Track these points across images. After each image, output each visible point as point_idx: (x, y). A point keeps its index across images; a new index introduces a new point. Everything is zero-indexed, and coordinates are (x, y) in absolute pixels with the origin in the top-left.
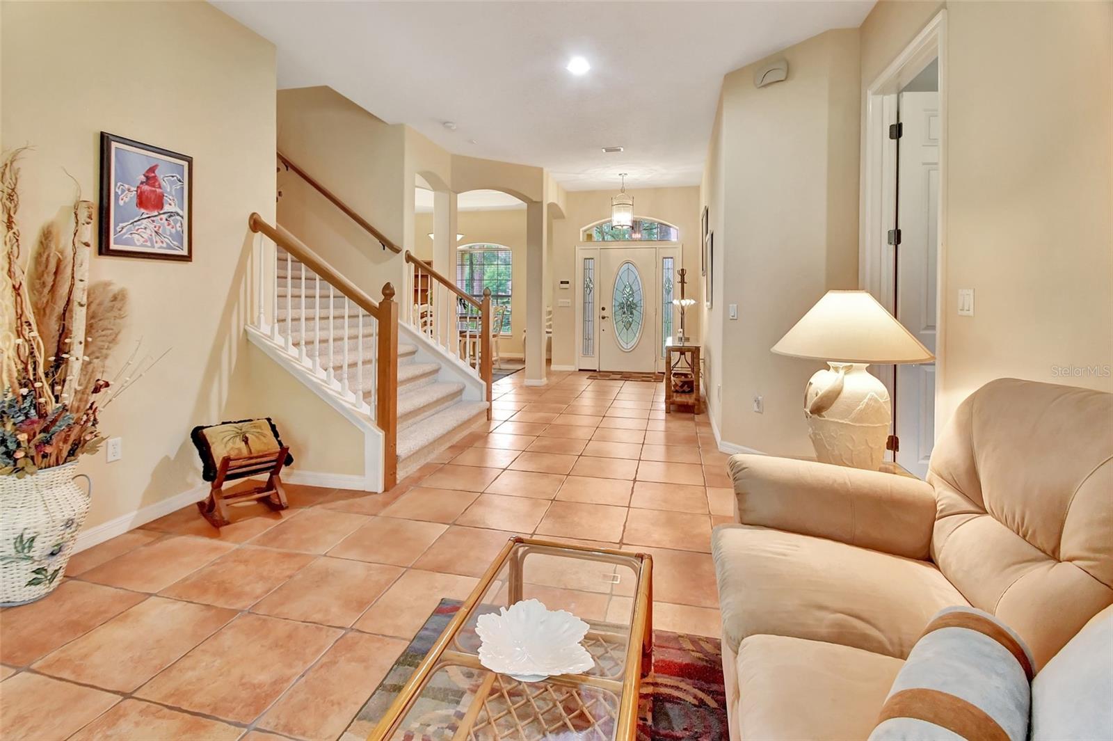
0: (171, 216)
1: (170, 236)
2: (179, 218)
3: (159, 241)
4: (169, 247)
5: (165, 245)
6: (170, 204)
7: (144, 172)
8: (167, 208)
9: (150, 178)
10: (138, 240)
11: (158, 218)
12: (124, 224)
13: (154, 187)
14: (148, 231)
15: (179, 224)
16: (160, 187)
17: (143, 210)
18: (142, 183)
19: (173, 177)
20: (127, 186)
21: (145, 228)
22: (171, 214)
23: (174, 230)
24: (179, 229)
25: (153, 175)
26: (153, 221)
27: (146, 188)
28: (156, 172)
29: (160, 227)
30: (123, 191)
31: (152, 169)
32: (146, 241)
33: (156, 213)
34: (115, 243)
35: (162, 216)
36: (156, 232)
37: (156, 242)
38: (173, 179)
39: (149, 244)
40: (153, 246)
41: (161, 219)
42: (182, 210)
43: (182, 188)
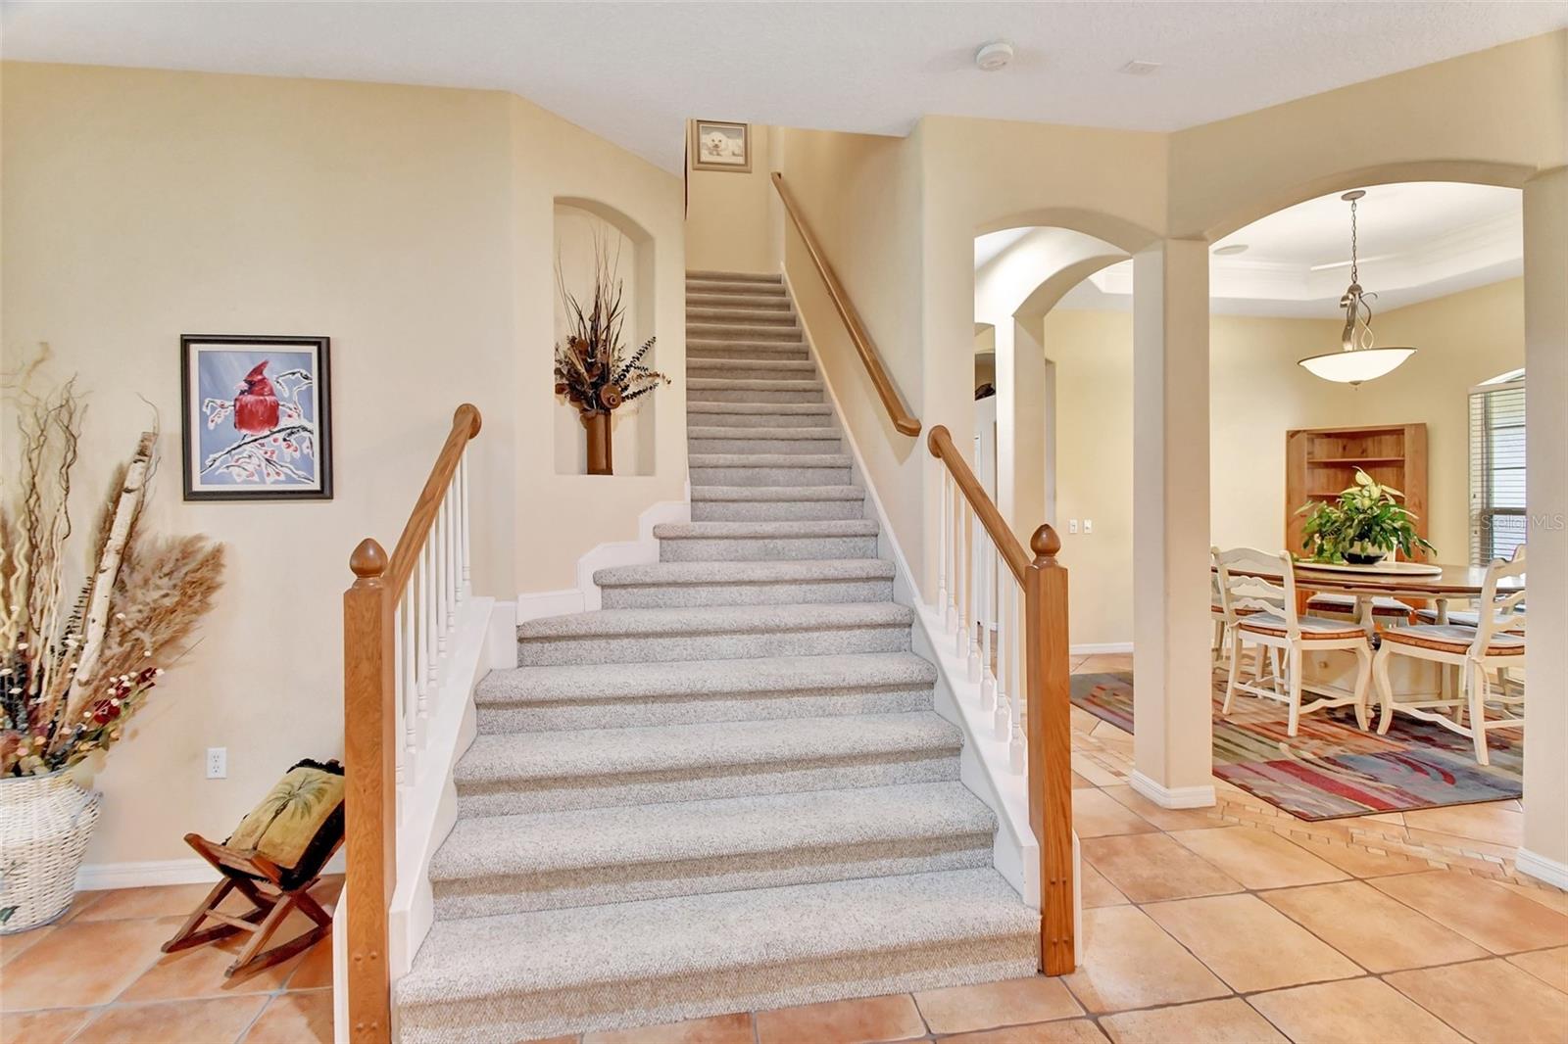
0: (293, 433)
1: (291, 463)
2: (306, 434)
3: (273, 473)
4: (290, 480)
5: (282, 477)
6: (290, 416)
7: (244, 377)
8: (284, 422)
9: (256, 382)
10: (239, 475)
11: (271, 439)
12: (216, 455)
13: (262, 395)
14: (255, 460)
15: (307, 443)
16: (272, 393)
17: (244, 432)
18: (242, 393)
19: (294, 374)
20: (219, 402)
21: (250, 457)
22: (292, 430)
23: (297, 455)
24: (306, 451)
25: (260, 377)
26: (263, 445)
27: (249, 398)
28: (266, 373)
29: (273, 452)
30: (213, 409)
31: (258, 370)
32: (252, 475)
33: (267, 433)
34: (201, 483)
35: (276, 435)
36: (267, 460)
37: (268, 474)
38: (293, 377)
39: (256, 478)
40: (263, 482)
41: (275, 440)
42: (311, 421)
43: (310, 389)
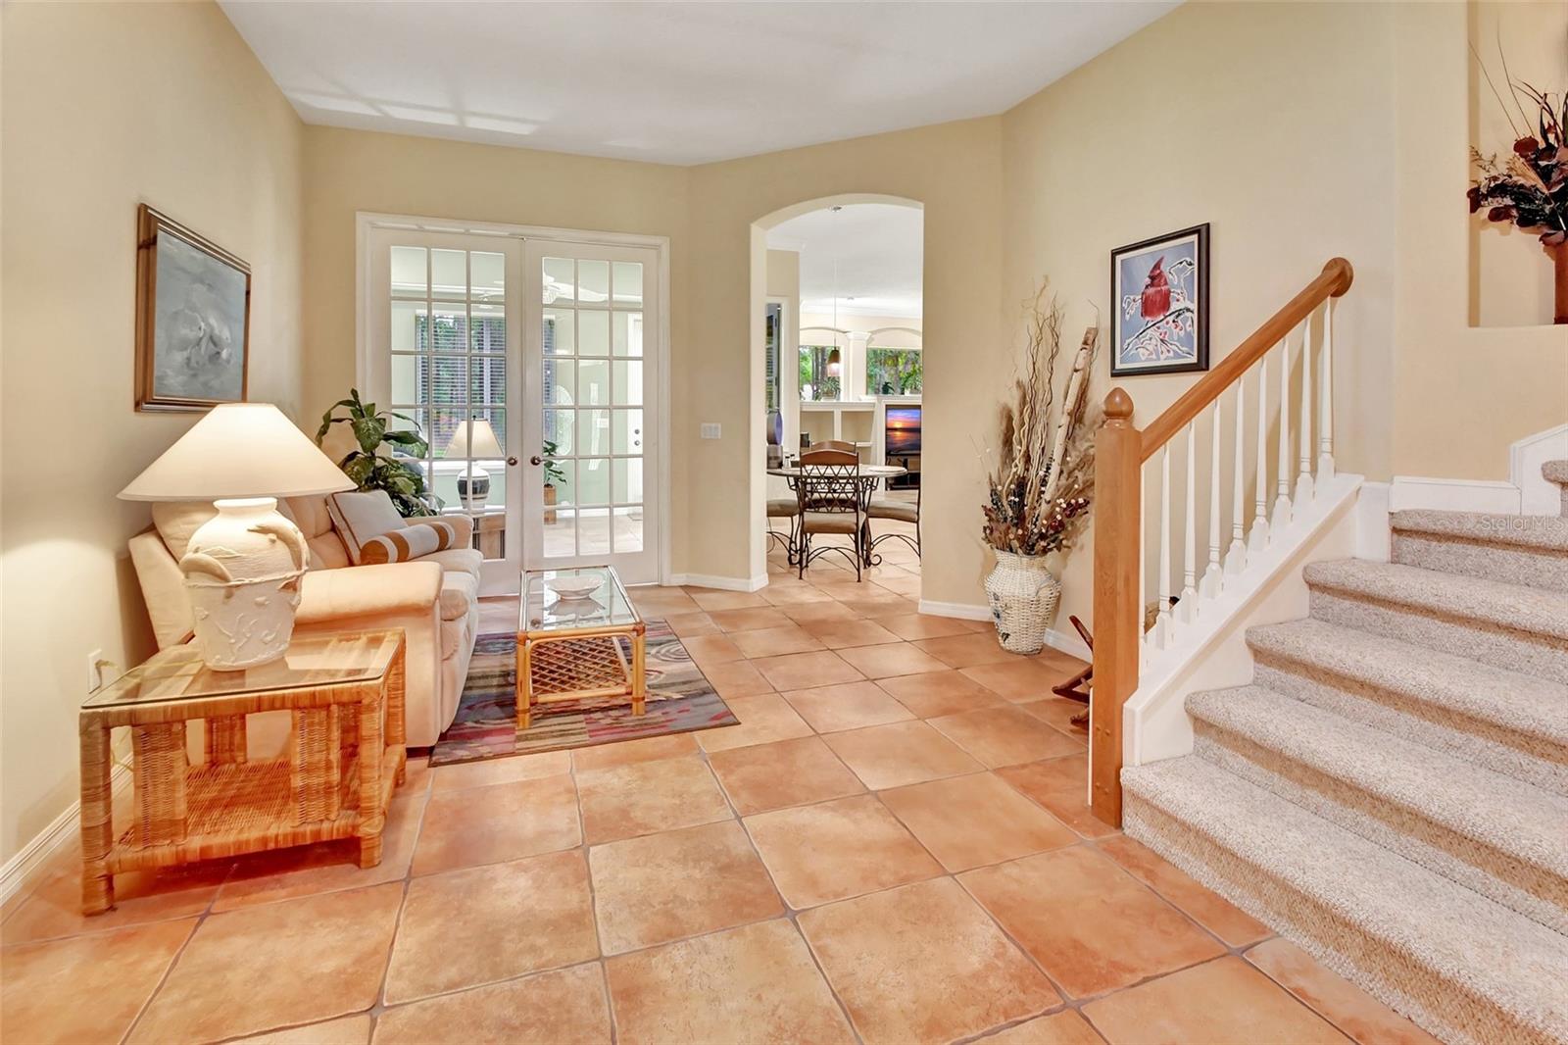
0: (1179, 315)
1: (1178, 341)
2: (1189, 314)
3: (1165, 351)
4: (1177, 355)
5: (1172, 354)
6: (1178, 300)
7: (1148, 274)
8: (1174, 306)
9: (1156, 277)
10: (1143, 355)
11: (1164, 322)
12: (1130, 340)
13: (1159, 286)
14: (1154, 341)
15: (1190, 322)
16: (1166, 284)
17: (1148, 318)
18: (1147, 287)
19: (1181, 263)
20: (1132, 297)
21: (1151, 339)
22: (1179, 313)
23: (1182, 333)
24: (1189, 329)
25: (1158, 271)
26: (1159, 328)
27: (1151, 290)
28: (1162, 267)
29: (1166, 333)
30: (1129, 303)
31: (1157, 266)
32: (1151, 354)
33: (1162, 317)
34: (1121, 363)
35: (1168, 318)
36: (1162, 340)
37: (1162, 352)
38: (1180, 266)
39: (1154, 356)
40: (1159, 359)
41: (1167, 323)
42: (1193, 302)
43: (1193, 273)
